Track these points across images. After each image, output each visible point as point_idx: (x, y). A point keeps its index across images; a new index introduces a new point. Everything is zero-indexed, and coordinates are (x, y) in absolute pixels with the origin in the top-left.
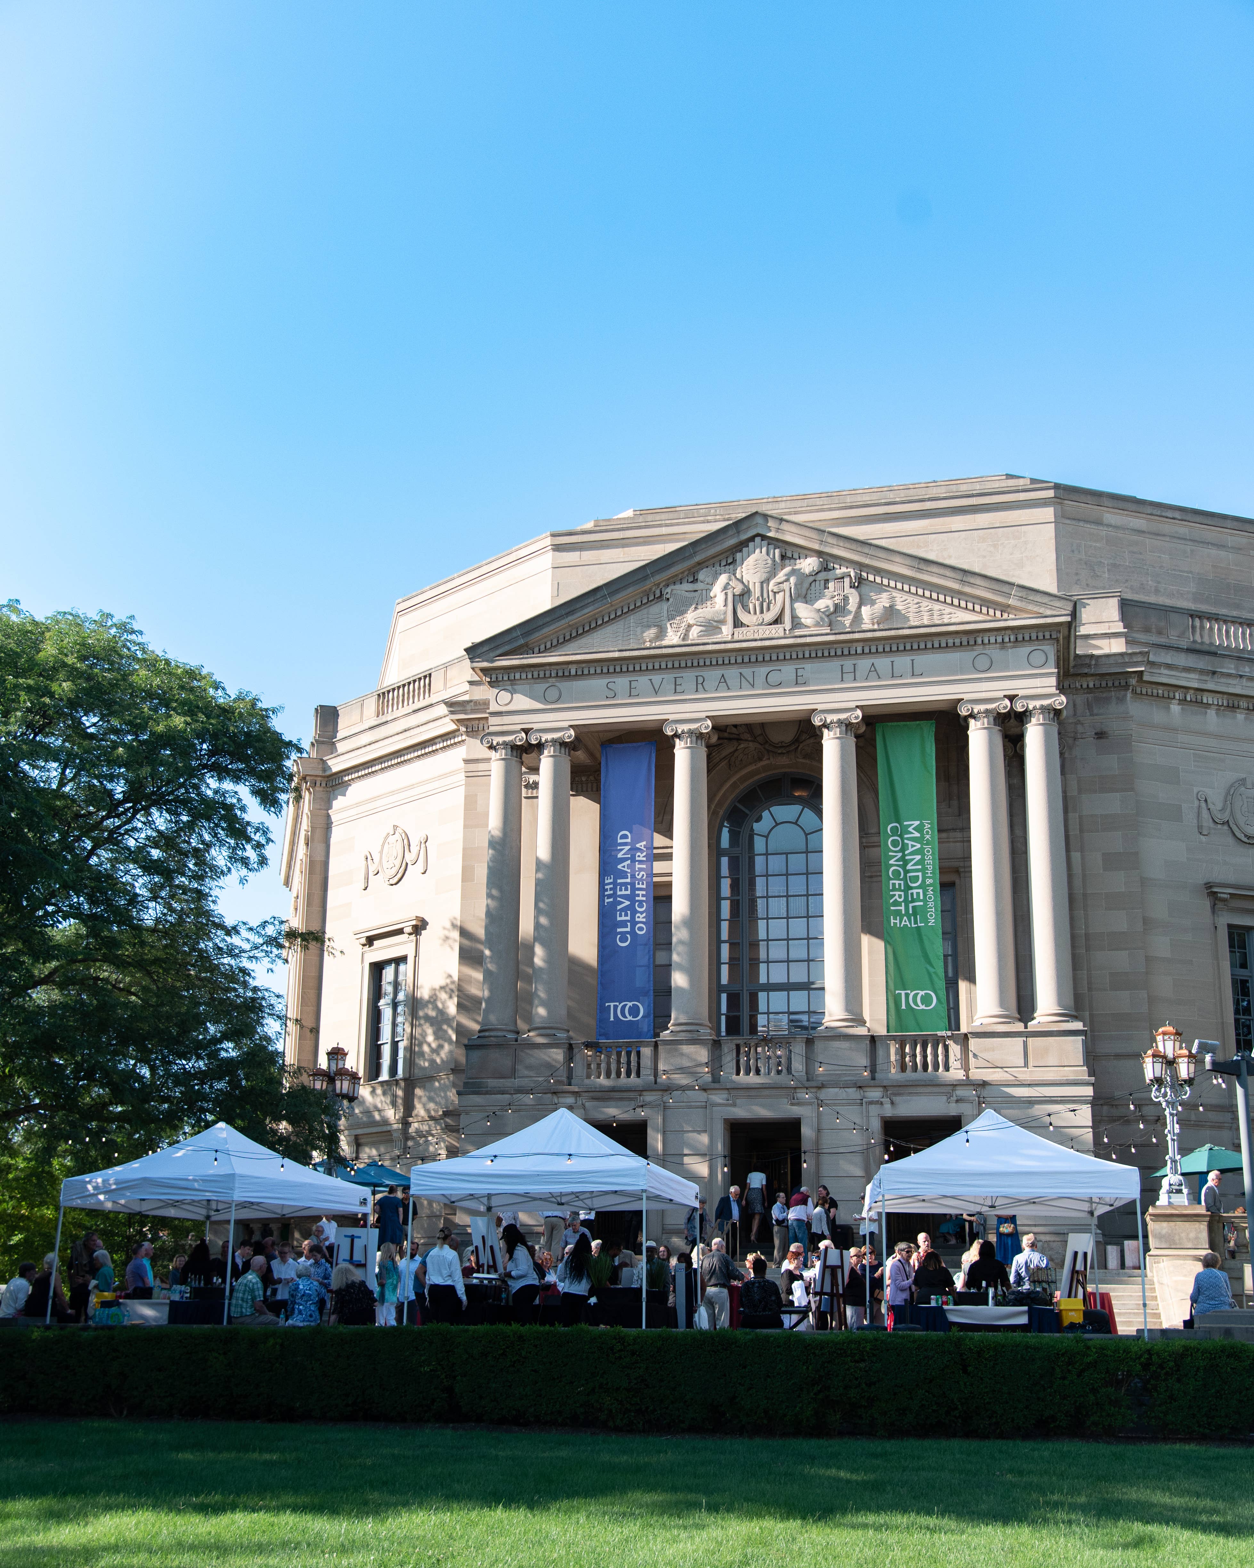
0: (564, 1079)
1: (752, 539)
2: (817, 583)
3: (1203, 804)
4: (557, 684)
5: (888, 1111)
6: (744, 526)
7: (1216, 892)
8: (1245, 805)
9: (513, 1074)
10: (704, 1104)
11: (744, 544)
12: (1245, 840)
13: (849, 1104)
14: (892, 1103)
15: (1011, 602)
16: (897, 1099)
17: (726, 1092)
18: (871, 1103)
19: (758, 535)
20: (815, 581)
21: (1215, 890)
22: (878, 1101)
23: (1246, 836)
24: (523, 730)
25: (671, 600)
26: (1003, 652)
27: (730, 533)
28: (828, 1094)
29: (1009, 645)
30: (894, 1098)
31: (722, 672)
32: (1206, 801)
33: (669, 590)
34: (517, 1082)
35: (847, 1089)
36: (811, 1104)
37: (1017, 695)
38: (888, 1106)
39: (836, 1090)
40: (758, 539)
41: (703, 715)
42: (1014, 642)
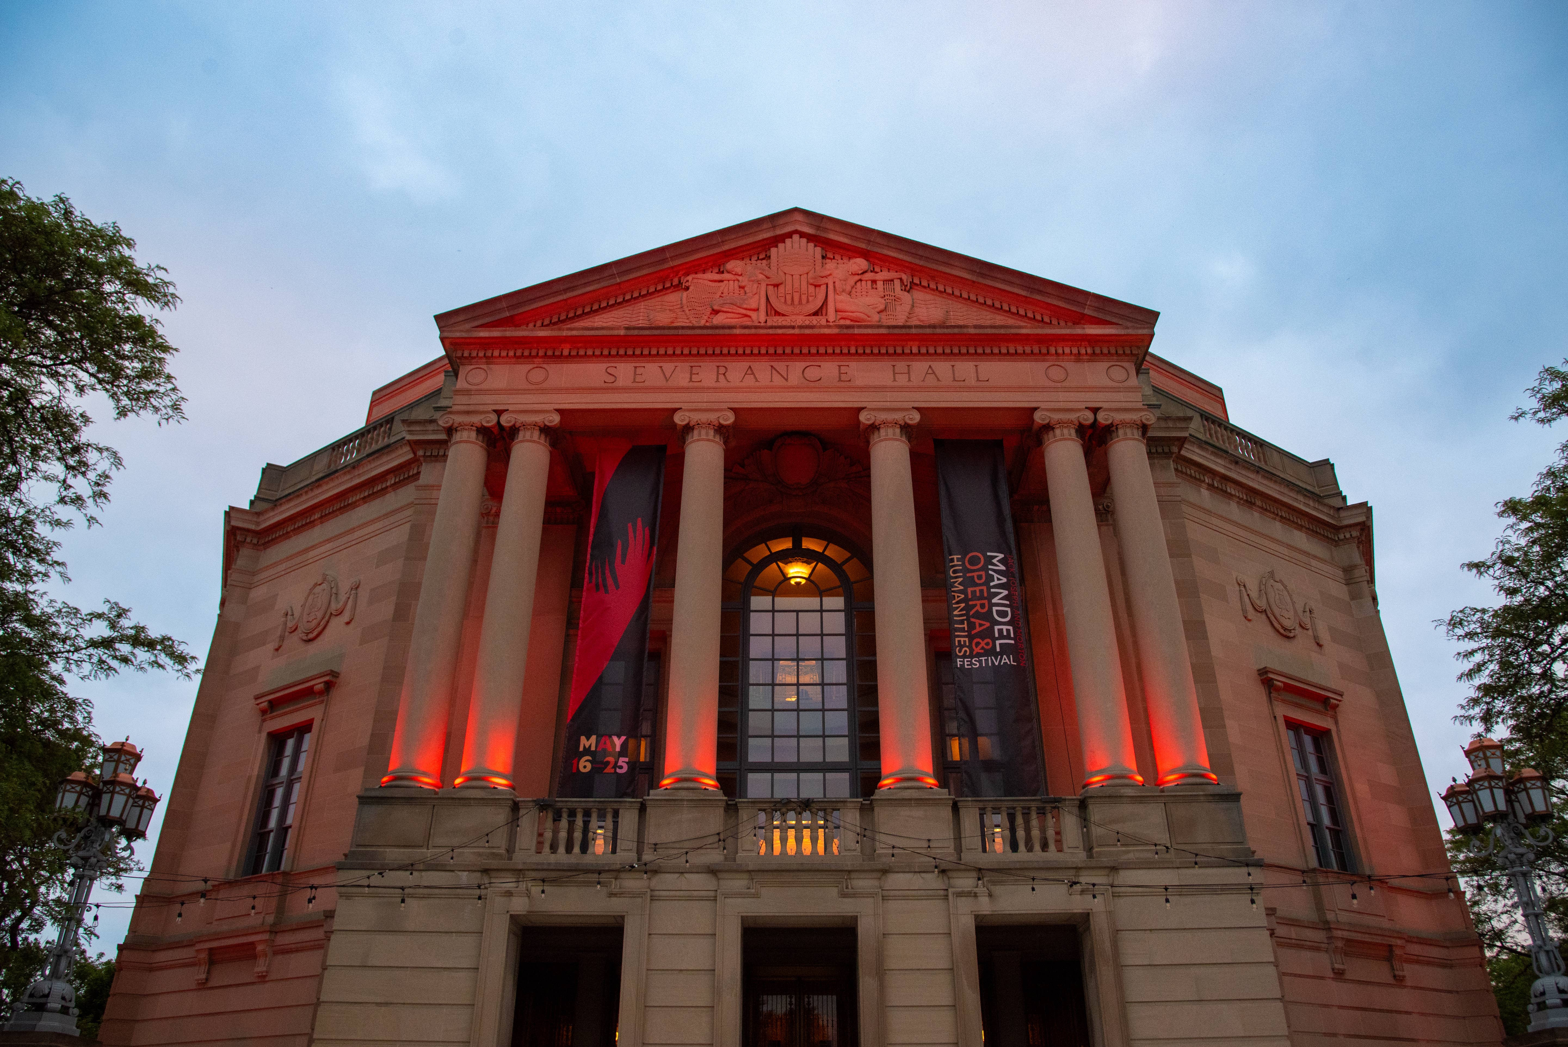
0: (502, 851)
1: (790, 235)
2: (864, 283)
3: (1243, 589)
4: (545, 366)
5: (985, 906)
6: (781, 221)
7: (1272, 679)
8: (1277, 596)
9: (426, 843)
10: (712, 894)
11: (782, 238)
12: (1282, 631)
13: (929, 898)
14: (990, 895)
15: (1087, 312)
16: (997, 890)
17: (746, 876)
18: (960, 895)
19: (796, 232)
20: (861, 280)
21: (1271, 676)
22: (970, 892)
23: (1283, 627)
24: (495, 411)
25: (691, 288)
26: (1079, 364)
27: (765, 226)
28: (898, 881)
29: (1085, 357)
30: (993, 888)
31: (748, 364)
32: (1244, 586)
33: (690, 278)
34: (428, 853)
35: (923, 875)
36: (871, 895)
37: (1101, 408)
38: (984, 900)
39: (909, 876)
40: (796, 237)
41: (725, 406)
42: (1091, 355)
